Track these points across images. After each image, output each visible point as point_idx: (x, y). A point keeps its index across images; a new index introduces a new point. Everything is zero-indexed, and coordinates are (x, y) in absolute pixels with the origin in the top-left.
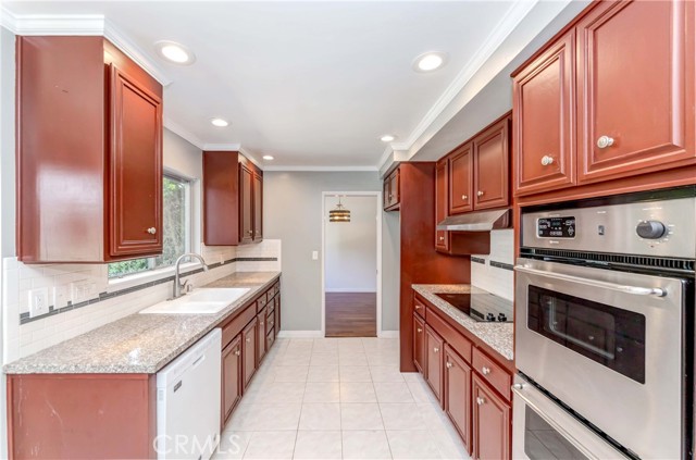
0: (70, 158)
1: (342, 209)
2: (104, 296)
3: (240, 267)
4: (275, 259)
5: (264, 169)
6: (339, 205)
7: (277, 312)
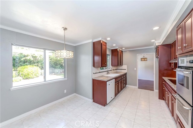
0: (98, 55)
1: (144, 58)
2: (100, 72)
3: (118, 71)
4: (126, 69)
5: (123, 51)
6: (144, 57)
7: (126, 80)
